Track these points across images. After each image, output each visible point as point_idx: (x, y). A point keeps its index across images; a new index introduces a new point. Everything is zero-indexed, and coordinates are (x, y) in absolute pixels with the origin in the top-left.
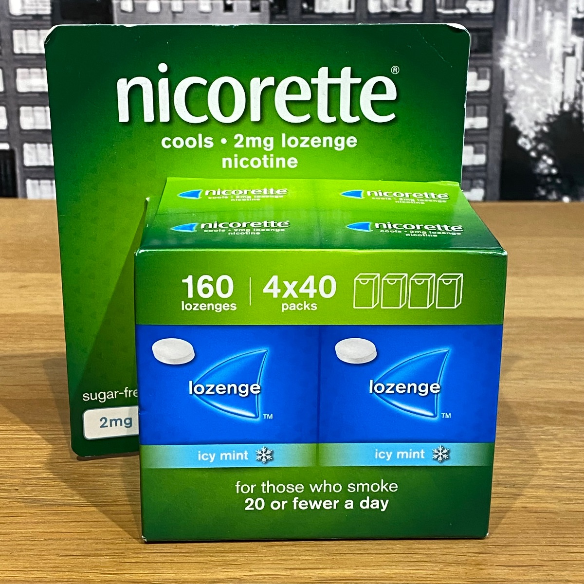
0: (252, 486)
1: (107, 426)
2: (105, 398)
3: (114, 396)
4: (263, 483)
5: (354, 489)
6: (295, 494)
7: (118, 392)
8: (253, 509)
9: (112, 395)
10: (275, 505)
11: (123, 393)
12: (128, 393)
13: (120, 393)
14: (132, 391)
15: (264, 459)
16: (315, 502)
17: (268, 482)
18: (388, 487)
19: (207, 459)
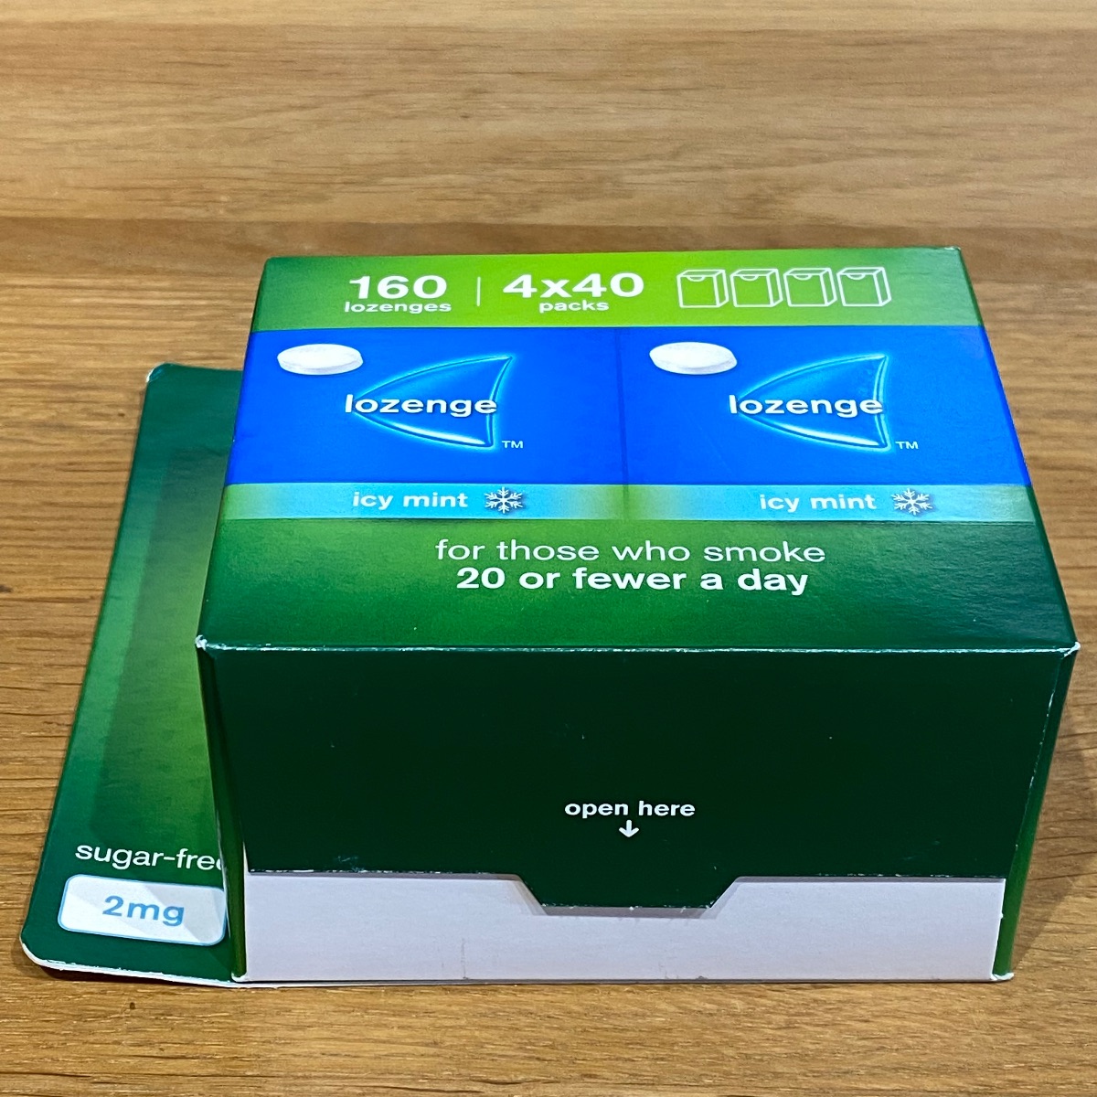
0: (476, 549)
1: (120, 915)
2: (128, 861)
3: (151, 861)
4: (502, 544)
5: (721, 557)
6: (579, 563)
7: (162, 854)
8: (476, 586)
9: (147, 858)
10: (531, 581)
11: (173, 859)
12: (185, 860)
13: (165, 858)
14: (196, 857)
15: (504, 507)
16: (629, 577)
17: (514, 542)
18: (800, 554)
19: (374, 504)
